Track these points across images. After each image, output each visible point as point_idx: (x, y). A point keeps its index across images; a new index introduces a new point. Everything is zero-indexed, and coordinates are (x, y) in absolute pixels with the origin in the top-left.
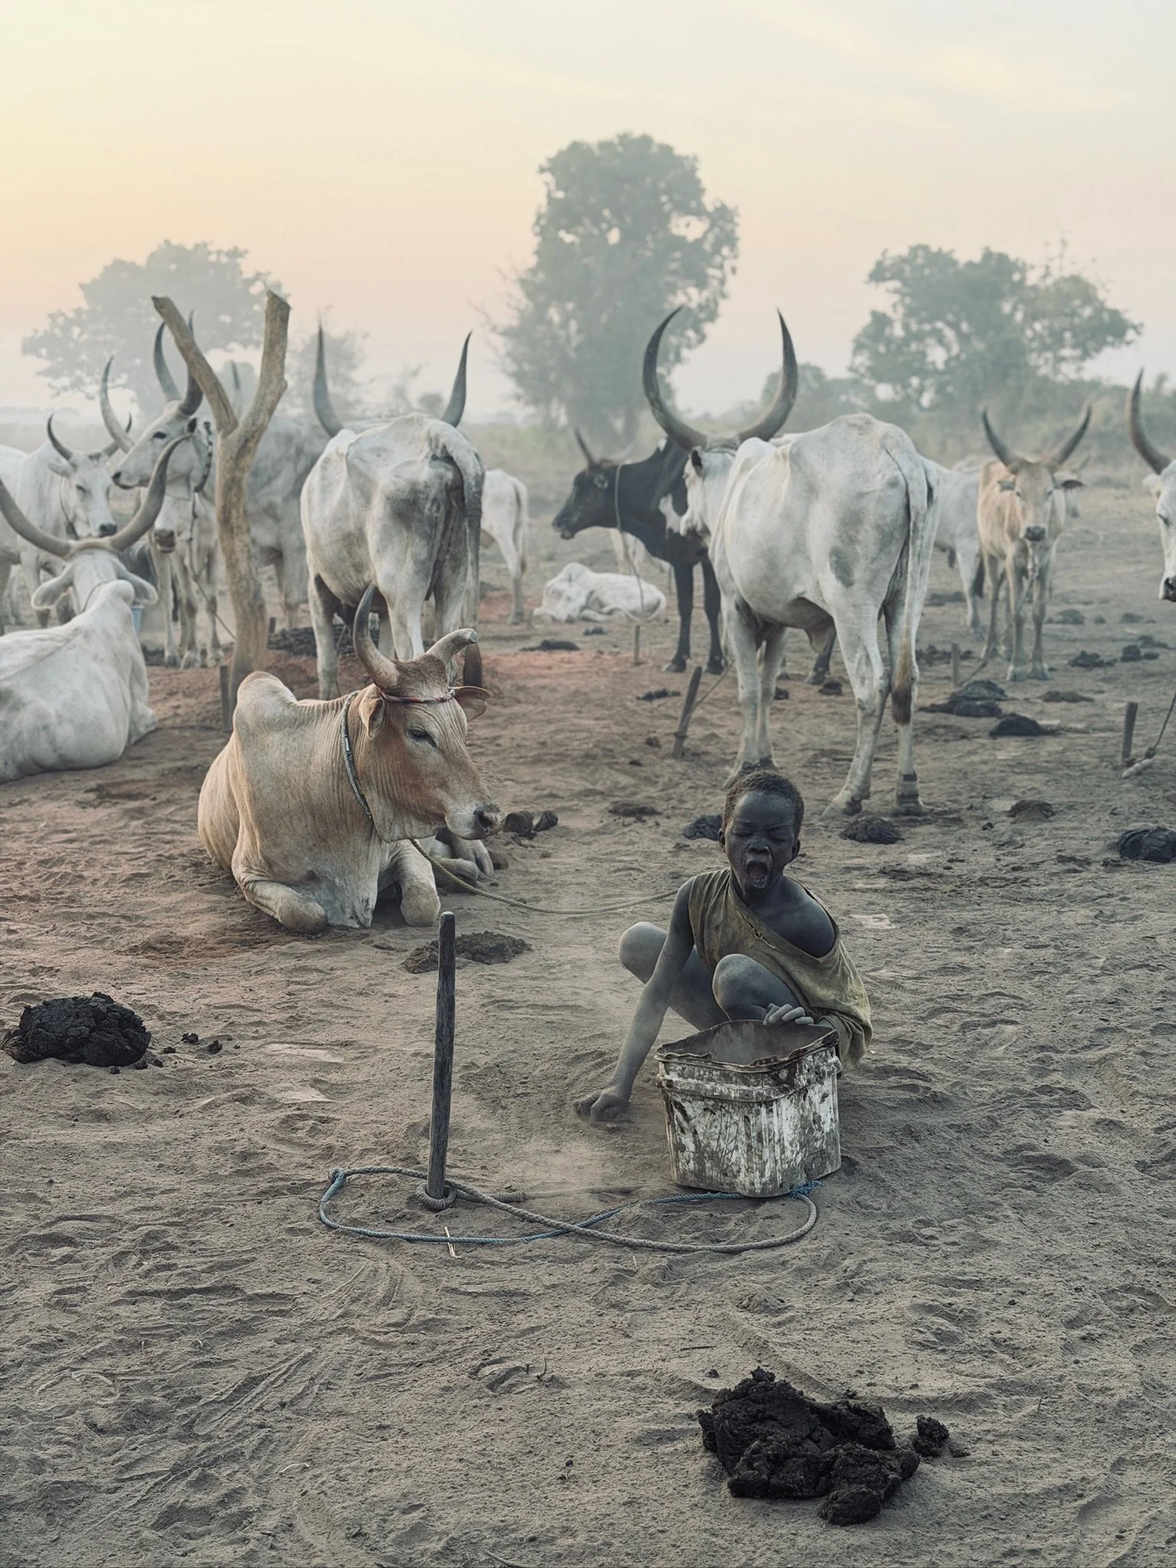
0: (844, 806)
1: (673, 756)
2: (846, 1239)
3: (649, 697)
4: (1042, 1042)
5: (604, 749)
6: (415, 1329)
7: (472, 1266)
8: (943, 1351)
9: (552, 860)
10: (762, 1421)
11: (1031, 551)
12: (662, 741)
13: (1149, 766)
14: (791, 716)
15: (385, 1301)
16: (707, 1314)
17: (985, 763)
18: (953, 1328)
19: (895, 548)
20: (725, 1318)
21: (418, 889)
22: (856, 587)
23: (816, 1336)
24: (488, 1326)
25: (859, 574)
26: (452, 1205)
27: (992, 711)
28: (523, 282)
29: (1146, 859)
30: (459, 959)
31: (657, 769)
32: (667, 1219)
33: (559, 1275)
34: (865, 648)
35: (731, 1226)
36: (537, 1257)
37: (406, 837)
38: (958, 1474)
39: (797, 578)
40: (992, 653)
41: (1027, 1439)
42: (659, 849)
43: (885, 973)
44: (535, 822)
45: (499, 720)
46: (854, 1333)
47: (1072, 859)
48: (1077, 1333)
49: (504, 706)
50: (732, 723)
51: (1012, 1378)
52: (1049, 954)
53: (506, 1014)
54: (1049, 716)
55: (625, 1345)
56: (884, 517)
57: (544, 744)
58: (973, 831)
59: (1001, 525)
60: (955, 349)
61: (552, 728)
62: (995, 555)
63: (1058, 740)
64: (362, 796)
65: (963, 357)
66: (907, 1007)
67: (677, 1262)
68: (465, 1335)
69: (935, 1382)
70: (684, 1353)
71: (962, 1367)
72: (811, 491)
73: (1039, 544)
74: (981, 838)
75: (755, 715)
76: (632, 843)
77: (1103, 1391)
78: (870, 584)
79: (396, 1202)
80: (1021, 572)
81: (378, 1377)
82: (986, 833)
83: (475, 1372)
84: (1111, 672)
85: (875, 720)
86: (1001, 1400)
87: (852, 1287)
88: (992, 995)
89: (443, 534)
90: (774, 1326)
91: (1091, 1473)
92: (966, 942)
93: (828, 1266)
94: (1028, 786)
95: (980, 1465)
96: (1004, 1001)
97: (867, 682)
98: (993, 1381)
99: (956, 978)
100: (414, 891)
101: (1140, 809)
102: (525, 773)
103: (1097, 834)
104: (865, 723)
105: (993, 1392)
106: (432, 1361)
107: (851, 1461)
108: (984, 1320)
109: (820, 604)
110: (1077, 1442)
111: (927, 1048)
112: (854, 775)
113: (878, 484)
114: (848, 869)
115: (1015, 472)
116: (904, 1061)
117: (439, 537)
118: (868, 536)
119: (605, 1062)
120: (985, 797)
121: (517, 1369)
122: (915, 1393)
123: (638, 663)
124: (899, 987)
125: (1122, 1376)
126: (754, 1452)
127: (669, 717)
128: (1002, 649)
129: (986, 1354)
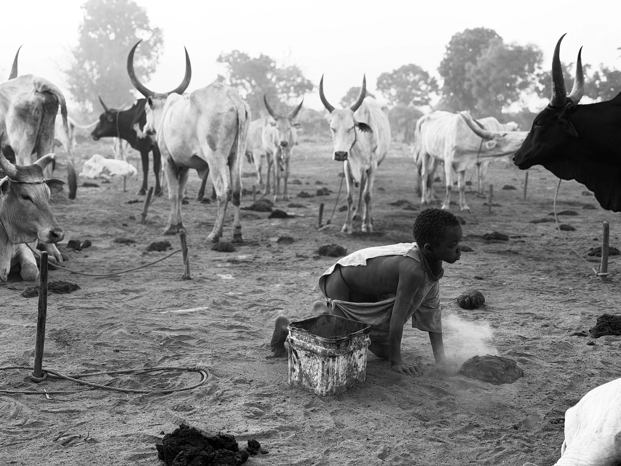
0: (212, 239)
1: (141, 223)
2: (217, 384)
3: (130, 203)
4: (292, 315)
5: (111, 220)
6: (28, 426)
7: (55, 402)
8: (257, 419)
9: (89, 258)
10: (184, 444)
11: (282, 151)
12: (136, 218)
13: (328, 228)
14: (190, 210)
15: (14, 417)
16: (159, 413)
17: (267, 227)
18: (261, 411)
19: (233, 136)
20: (167, 414)
21: (28, 264)
22: (217, 151)
23: (205, 417)
24: (62, 424)
25: (218, 146)
26: (45, 380)
27: (269, 210)
28: (74, 52)
29: (329, 256)
30: (48, 292)
31: (134, 227)
32: (141, 381)
33: (93, 403)
34: (221, 176)
35: (169, 382)
36: (84, 397)
37: (23, 243)
38: (264, 460)
39: (193, 147)
40: (268, 192)
41: (291, 446)
42: (136, 254)
43: (231, 294)
44: (81, 245)
45: (65, 210)
46: (221, 415)
47: (301, 256)
48: (309, 410)
49: (67, 204)
50: (165, 213)
51: (285, 425)
52: (294, 286)
53: (70, 311)
54: (290, 212)
55: (124, 426)
56: (228, 123)
57: (85, 218)
58: (264, 248)
59: (271, 141)
60: (250, 91)
61: (89, 212)
62: (269, 152)
63: (295, 219)
64: (3, 224)
65: (253, 94)
66: (239, 304)
67: (146, 396)
68: (51, 427)
69: (254, 429)
70: (149, 427)
71: (265, 424)
72: (199, 112)
73: (285, 149)
74: (266, 250)
75: (175, 205)
76: (124, 252)
77: (320, 427)
78: (223, 150)
79: (20, 379)
80: (279, 159)
81: (11, 445)
82: (268, 248)
83: (56, 440)
84: (312, 199)
85: (225, 204)
86: (281, 433)
87: (221, 400)
88: (273, 300)
89: (41, 124)
90: (188, 415)
91: (317, 455)
92: (262, 282)
93: (209, 393)
94: (282, 233)
95: (273, 456)
96: (277, 302)
97: (222, 189)
98: (278, 427)
99: (259, 295)
100: (27, 266)
101: (326, 239)
102: (77, 228)
103: (310, 248)
104: (221, 206)
105: (278, 431)
106: (36, 438)
107: (221, 455)
108: (273, 407)
109: (203, 158)
110: (310, 446)
111: (248, 319)
112: (216, 227)
113: (225, 109)
114: (214, 261)
115: (276, 120)
116: (239, 323)
117: (38, 125)
118: (222, 131)
119: (113, 327)
120: (267, 237)
121: (75, 437)
122: (246, 433)
123: (125, 191)
124: (236, 298)
125: (327, 422)
126: (181, 455)
127: (139, 210)
128: (272, 190)
129: (274, 419)
